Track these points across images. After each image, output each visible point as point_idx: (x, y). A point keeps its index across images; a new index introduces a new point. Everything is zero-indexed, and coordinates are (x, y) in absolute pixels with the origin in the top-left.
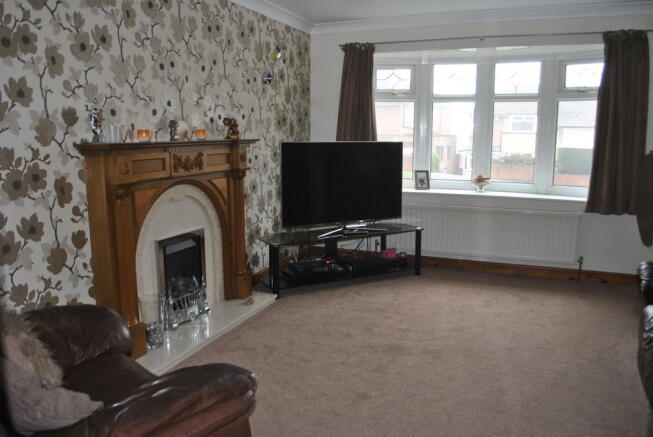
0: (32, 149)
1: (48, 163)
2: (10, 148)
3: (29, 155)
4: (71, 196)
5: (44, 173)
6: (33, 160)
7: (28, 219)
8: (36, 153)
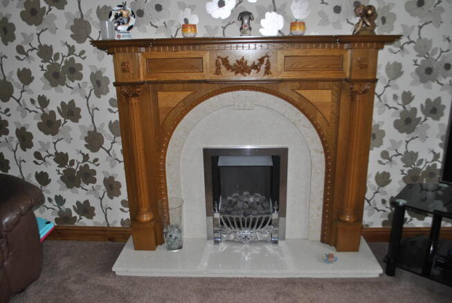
0: (68, 46)
1: (83, 59)
2: (49, 45)
3: (65, 51)
4: (108, 89)
5: (80, 66)
6: (69, 55)
7: (67, 103)
8: (72, 50)
